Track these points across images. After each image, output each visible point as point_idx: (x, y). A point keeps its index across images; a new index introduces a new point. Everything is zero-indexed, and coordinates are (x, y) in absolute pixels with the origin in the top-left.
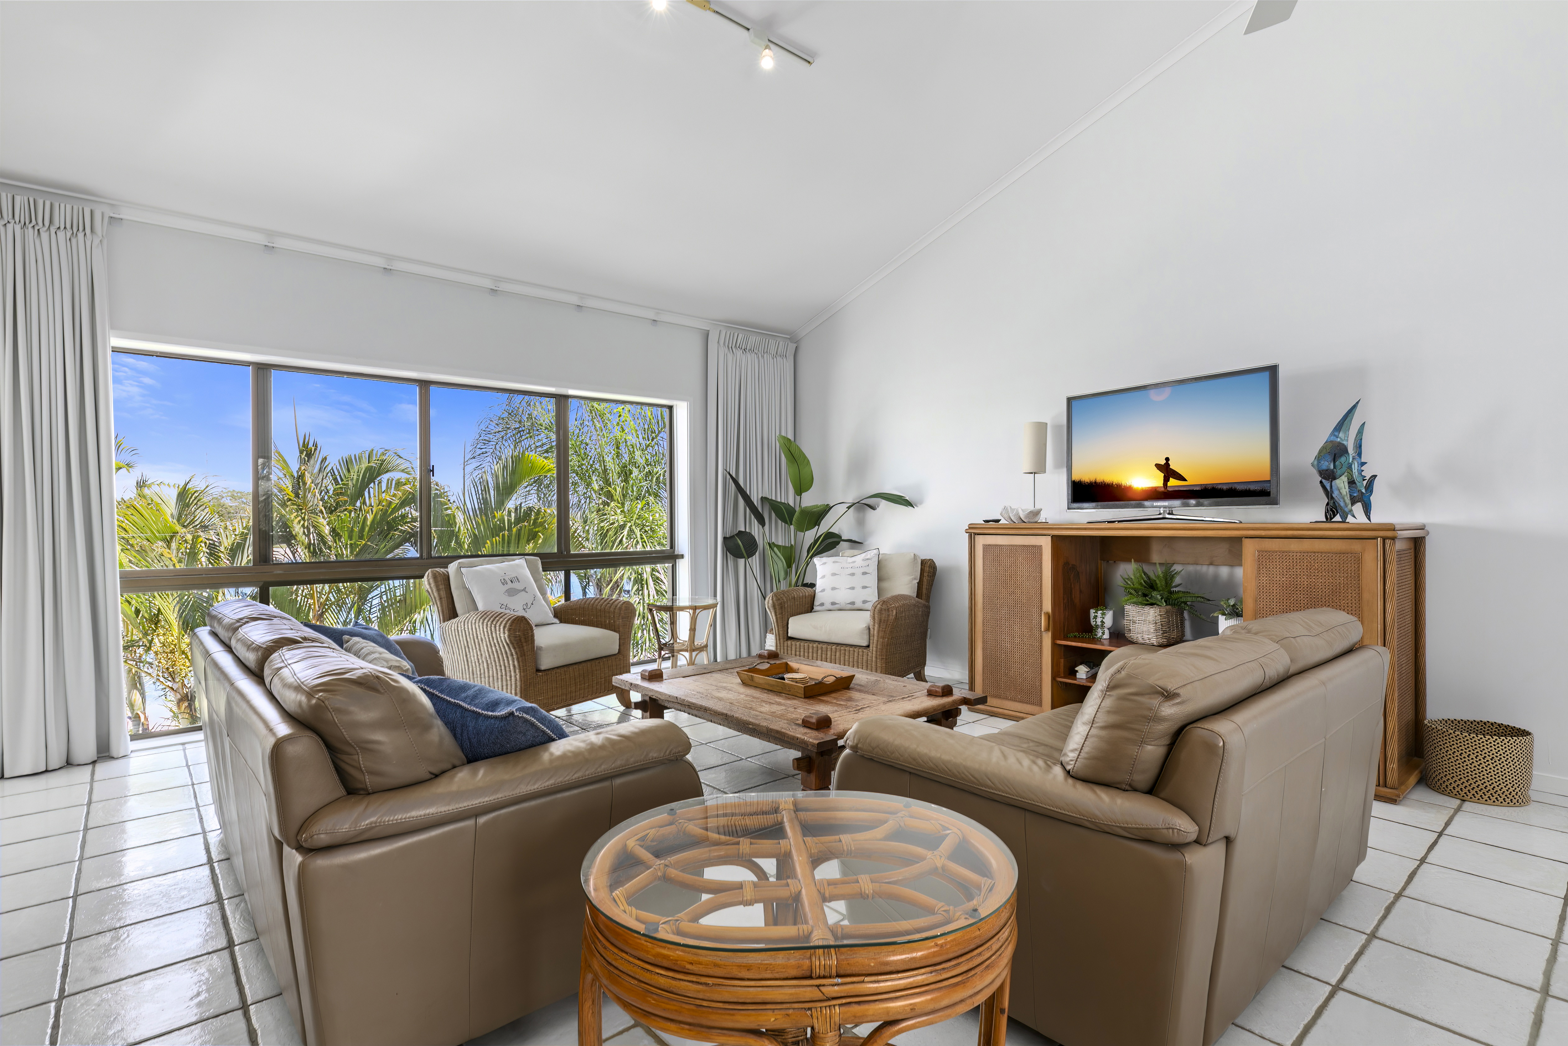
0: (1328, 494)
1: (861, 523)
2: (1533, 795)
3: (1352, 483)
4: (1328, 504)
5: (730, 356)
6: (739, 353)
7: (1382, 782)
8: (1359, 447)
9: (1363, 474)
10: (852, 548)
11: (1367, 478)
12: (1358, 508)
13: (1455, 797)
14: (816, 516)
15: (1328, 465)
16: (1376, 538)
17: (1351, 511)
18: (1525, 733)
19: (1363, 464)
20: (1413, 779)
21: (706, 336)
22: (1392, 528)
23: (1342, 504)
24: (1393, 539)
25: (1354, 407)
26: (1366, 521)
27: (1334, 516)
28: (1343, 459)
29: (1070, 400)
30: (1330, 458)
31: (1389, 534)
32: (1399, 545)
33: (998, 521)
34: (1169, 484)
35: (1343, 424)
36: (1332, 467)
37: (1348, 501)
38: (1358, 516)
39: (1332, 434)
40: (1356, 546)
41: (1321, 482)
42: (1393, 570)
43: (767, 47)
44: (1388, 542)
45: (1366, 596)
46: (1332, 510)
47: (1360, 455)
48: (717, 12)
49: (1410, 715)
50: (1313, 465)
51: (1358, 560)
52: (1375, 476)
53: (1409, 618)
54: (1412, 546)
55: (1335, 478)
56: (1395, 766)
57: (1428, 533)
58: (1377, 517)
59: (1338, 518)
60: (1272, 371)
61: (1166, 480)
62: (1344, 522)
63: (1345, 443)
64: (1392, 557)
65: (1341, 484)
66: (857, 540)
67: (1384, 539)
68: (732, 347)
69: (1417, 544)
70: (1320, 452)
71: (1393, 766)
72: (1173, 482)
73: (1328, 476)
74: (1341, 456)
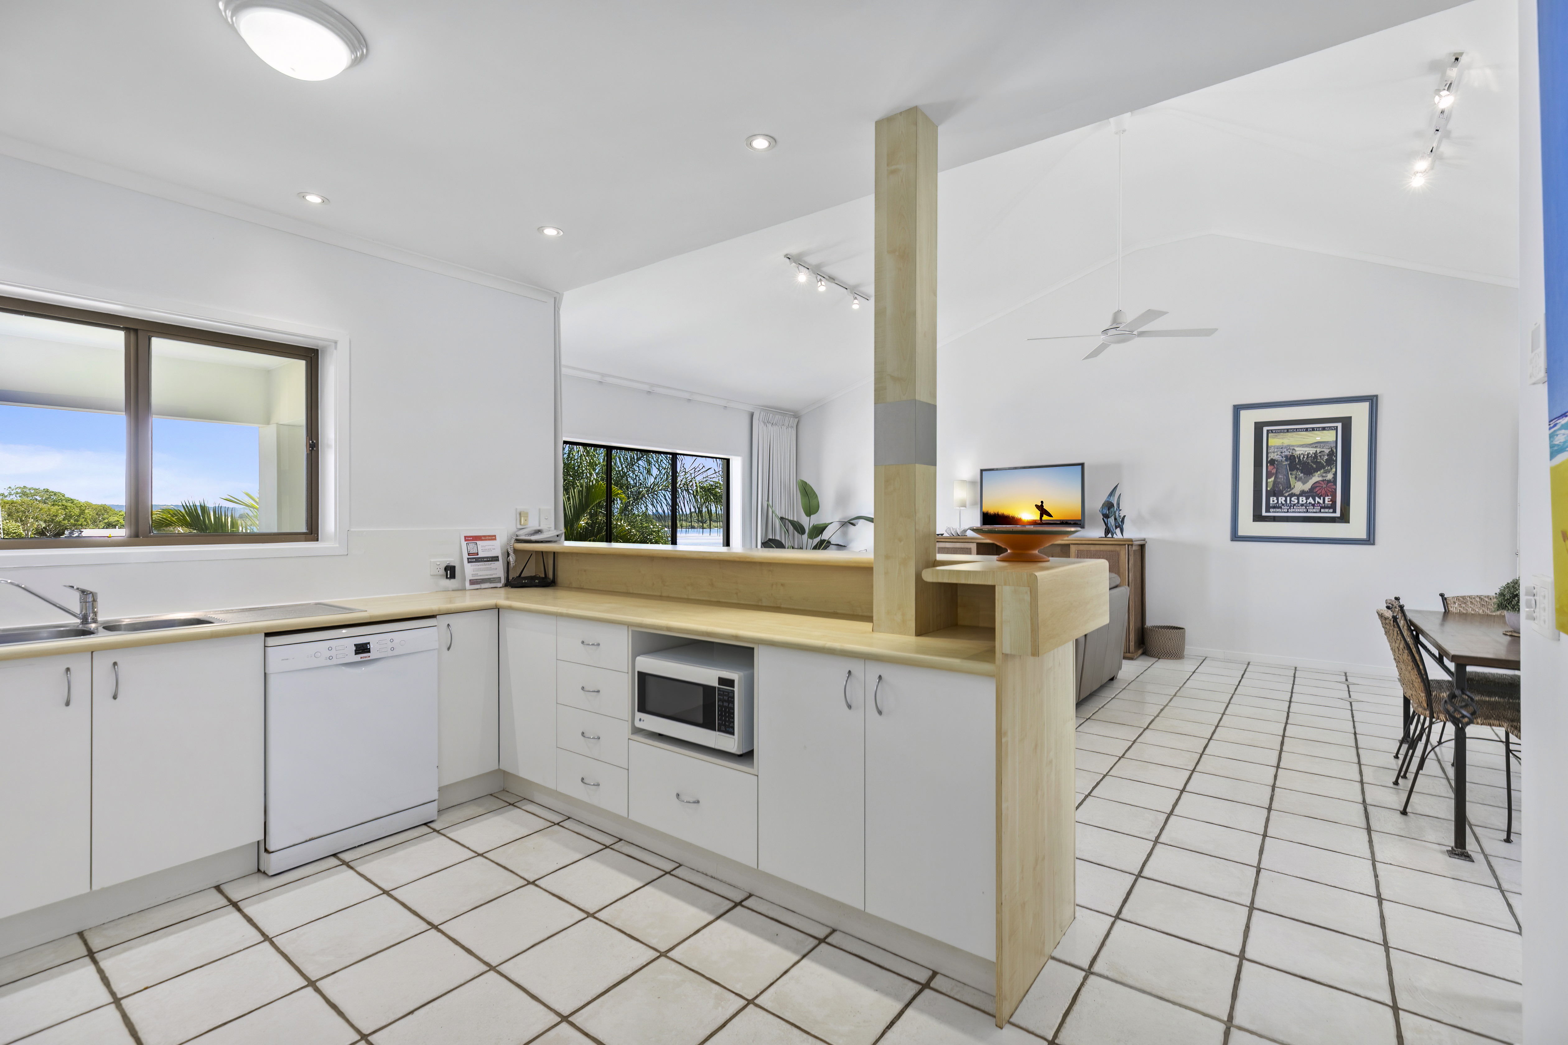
0: (1106, 524)
1: (845, 534)
2: (1185, 656)
3: (1115, 519)
4: (1106, 529)
5: (765, 428)
6: (769, 426)
7: (1128, 651)
8: (1118, 504)
9: (1120, 515)
10: (838, 550)
11: (1122, 517)
12: (1118, 531)
13: (1156, 657)
14: (819, 530)
15: (1106, 511)
16: (1125, 545)
17: (1115, 533)
18: (1183, 628)
19: (1121, 510)
20: (1140, 652)
21: (752, 415)
22: (1131, 540)
23: (1112, 529)
24: (1132, 545)
25: (1117, 486)
26: (1121, 537)
27: (1108, 534)
28: (1112, 509)
29: (982, 471)
30: (1107, 509)
31: (1130, 543)
32: (1134, 548)
33: (942, 535)
34: (1043, 518)
35: (1112, 494)
36: (1108, 512)
37: (1114, 528)
38: (1118, 535)
39: (1108, 498)
40: (1118, 548)
41: (1103, 519)
42: (1131, 558)
43: (856, 298)
44: (1130, 546)
45: (1121, 570)
46: (1108, 531)
47: (1119, 508)
48: (837, 284)
49: (1139, 625)
50: (1100, 511)
51: (1118, 554)
52: (1125, 516)
53: (1139, 581)
54: (1140, 548)
55: (1109, 517)
56: (1133, 643)
57: (1146, 542)
58: (1127, 535)
59: (1110, 535)
60: (1082, 465)
61: (1041, 516)
62: (1112, 537)
63: (1113, 502)
64: (1131, 553)
65: (1111, 521)
66: (842, 544)
67: (1128, 545)
68: (766, 423)
69: (1142, 547)
70: (1103, 505)
71: (1132, 644)
72: (1045, 517)
73: (1106, 516)
74: (1111, 508)
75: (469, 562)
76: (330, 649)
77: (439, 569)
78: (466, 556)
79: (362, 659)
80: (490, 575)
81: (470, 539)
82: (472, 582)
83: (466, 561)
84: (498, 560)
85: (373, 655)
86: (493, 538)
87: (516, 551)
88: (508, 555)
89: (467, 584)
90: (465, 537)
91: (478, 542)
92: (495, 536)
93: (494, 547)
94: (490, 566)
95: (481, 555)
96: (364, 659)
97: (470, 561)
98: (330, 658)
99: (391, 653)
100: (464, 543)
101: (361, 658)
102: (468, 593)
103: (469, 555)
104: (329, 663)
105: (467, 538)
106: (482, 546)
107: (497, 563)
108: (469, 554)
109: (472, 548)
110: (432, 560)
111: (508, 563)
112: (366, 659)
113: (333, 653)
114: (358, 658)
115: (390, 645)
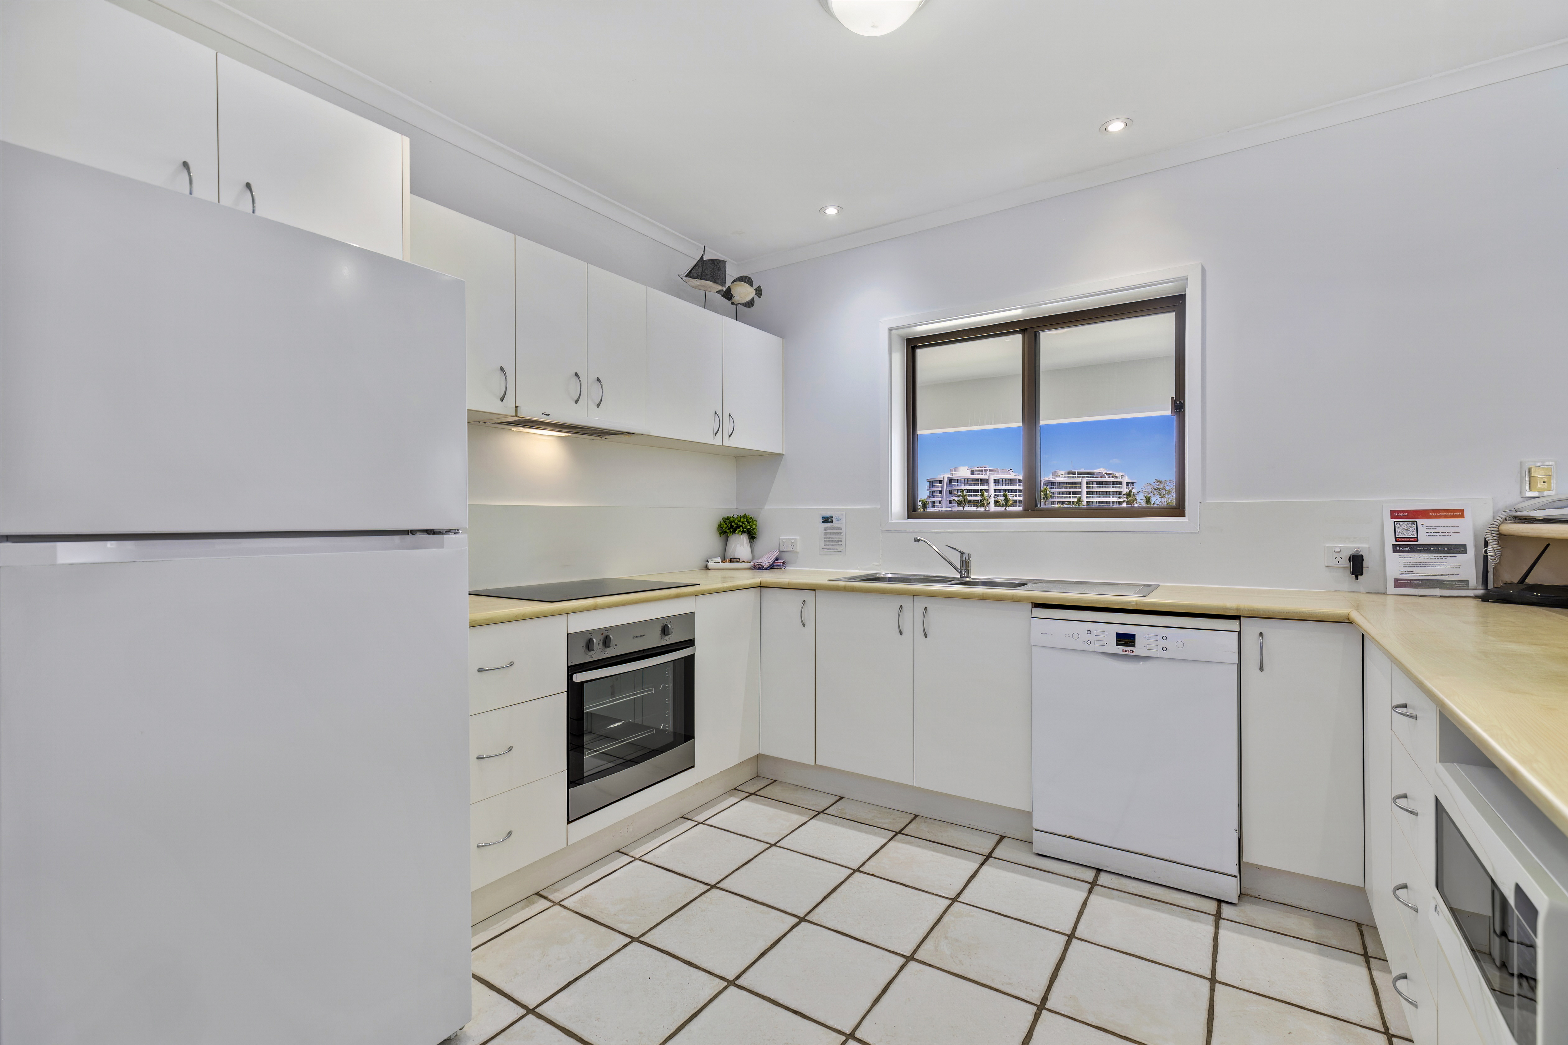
75: (1395, 551)
76: (1089, 632)
77: (1339, 558)
78: (1390, 541)
79: (1125, 653)
80: (1442, 575)
81: (1402, 515)
82: (1399, 583)
83: (1389, 549)
84: (1465, 552)
85: (1139, 649)
86: (1458, 514)
87: (1502, 538)
88: (1486, 544)
89: (1391, 584)
90: (1392, 512)
91: (1420, 521)
92: (1462, 511)
93: (1456, 530)
94: (1444, 560)
95: (1423, 541)
96: (1127, 653)
97: (1396, 549)
98: (1088, 642)
99: (1162, 654)
100: (1389, 523)
101: (1123, 651)
102: (1390, 600)
103: (1396, 541)
104: (1086, 647)
105: (1394, 514)
106: (1427, 527)
107: (1460, 557)
108: (1396, 539)
109: (1406, 529)
110: (1327, 545)
111: (1486, 558)
112: (1129, 653)
113: (1091, 638)
114: (1120, 650)
115: (1163, 643)
